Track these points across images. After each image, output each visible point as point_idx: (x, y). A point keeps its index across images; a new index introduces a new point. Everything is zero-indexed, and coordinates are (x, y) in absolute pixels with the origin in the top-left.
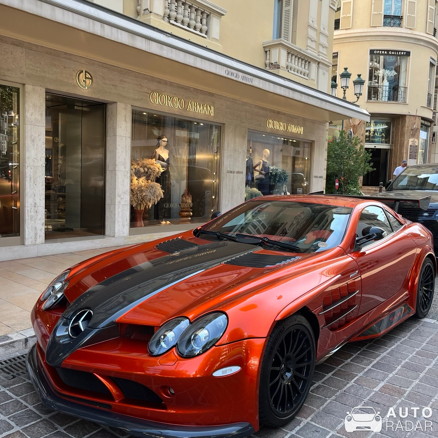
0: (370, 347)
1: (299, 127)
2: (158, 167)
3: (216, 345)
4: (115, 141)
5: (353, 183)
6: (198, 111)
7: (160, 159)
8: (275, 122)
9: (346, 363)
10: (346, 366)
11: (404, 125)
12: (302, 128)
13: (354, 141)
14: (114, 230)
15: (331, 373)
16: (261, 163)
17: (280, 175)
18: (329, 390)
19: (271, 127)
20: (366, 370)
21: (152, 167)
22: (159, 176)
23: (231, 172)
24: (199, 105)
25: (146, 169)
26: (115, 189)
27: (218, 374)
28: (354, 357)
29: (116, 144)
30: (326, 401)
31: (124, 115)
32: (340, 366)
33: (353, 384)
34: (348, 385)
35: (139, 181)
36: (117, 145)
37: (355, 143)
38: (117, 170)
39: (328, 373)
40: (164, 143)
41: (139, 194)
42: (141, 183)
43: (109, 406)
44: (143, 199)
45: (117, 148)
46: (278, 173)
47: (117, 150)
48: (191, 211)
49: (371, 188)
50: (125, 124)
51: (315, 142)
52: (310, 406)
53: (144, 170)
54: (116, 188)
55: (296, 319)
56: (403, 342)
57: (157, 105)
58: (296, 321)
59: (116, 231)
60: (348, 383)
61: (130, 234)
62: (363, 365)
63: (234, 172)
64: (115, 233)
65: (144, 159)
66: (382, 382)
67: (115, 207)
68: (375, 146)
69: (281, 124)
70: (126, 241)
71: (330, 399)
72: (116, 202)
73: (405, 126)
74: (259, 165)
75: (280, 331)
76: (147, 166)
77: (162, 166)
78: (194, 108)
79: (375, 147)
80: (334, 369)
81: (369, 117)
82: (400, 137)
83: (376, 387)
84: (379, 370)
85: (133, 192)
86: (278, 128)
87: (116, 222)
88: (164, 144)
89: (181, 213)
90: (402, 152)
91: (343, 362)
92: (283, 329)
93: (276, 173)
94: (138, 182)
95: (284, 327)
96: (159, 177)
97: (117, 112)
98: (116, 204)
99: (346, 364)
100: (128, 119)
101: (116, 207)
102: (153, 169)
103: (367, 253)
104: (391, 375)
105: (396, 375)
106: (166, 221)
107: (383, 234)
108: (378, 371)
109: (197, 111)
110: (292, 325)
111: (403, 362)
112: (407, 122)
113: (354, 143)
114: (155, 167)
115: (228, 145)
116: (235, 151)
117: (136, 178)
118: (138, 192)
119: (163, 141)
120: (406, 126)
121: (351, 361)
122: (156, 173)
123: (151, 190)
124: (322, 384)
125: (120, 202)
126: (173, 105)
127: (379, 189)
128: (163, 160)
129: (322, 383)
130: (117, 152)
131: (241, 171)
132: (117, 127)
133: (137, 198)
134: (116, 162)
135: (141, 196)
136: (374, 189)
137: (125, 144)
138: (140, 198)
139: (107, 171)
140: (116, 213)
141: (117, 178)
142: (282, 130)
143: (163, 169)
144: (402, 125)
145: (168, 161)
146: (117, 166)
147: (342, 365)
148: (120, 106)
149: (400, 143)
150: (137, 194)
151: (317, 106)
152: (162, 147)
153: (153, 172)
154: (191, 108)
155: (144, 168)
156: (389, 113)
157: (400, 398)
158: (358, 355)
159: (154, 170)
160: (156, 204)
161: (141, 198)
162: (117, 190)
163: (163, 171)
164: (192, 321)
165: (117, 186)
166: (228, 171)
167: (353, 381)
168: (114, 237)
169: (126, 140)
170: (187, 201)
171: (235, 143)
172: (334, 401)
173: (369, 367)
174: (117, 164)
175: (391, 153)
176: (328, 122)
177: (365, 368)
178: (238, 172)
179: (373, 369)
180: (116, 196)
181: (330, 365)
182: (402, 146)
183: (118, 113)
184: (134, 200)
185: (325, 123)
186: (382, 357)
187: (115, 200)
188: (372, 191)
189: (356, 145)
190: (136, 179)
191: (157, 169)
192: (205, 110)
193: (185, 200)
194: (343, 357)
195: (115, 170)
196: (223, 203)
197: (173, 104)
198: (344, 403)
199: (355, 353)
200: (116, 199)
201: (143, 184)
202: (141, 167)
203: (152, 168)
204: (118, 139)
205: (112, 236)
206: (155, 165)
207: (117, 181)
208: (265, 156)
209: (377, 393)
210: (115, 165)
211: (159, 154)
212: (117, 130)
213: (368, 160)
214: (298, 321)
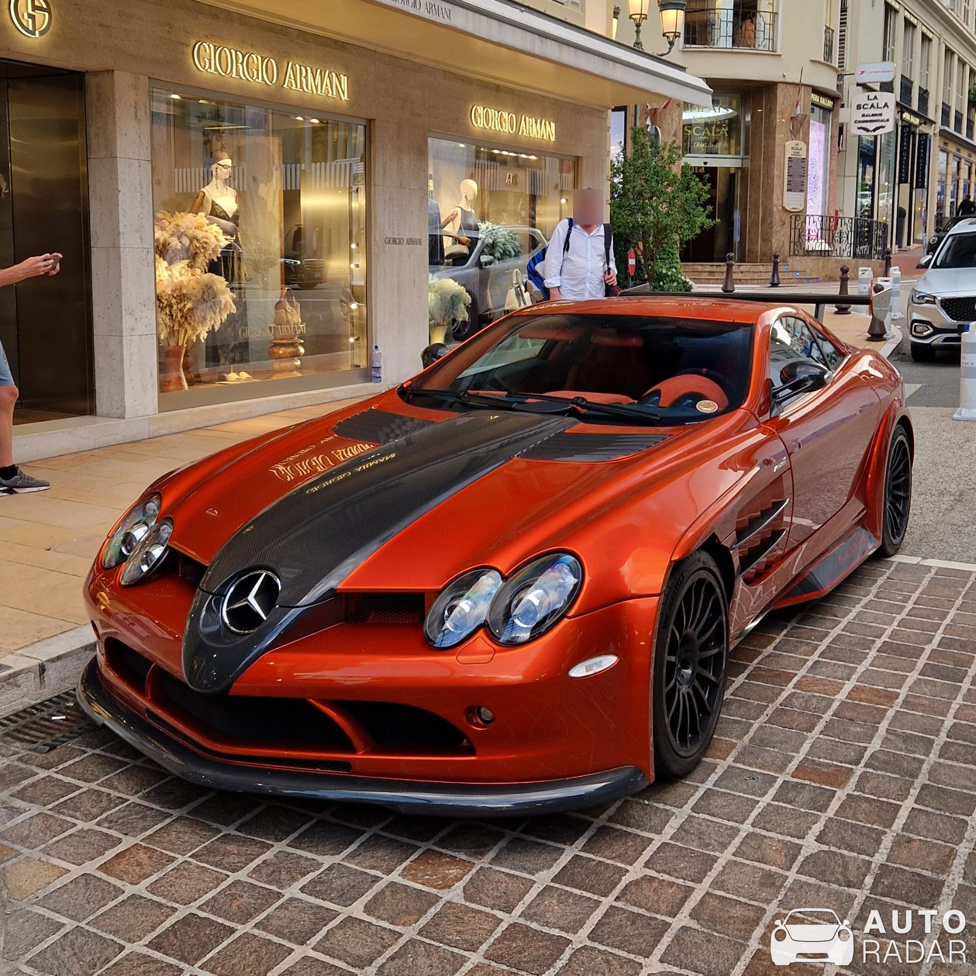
0: (804, 620)
1: (545, 124)
2: (215, 234)
3: (570, 614)
4: (112, 172)
5: (665, 256)
6: (310, 88)
7: (216, 212)
8: (491, 112)
9: (767, 654)
10: (768, 660)
11: (773, 108)
12: (553, 125)
13: (666, 154)
14: (123, 400)
15: (743, 674)
16: (457, 215)
17: (504, 244)
18: (750, 707)
19: (482, 126)
20: (809, 664)
21: (200, 234)
22: (218, 258)
23: (394, 241)
24: (312, 72)
25: (186, 241)
26: (119, 295)
27: (579, 671)
28: (777, 641)
29: (116, 179)
30: (751, 725)
31: (133, 102)
32: (756, 661)
33: (794, 690)
34: (784, 695)
35: (171, 270)
36: (119, 182)
37: (669, 157)
38: (122, 245)
39: (736, 676)
40: (225, 171)
41: (175, 307)
42: (179, 277)
43: (345, 765)
44: (186, 319)
45: (120, 188)
46: (498, 240)
47: (120, 194)
48: (301, 344)
49: (700, 268)
50: (137, 128)
51: (584, 158)
52: (723, 738)
53: (180, 242)
54: (121, 294)
55: (699, 558)
56: (866, 604)
57: (211, 75)
58: (699, 561)
59: (128, 402)
60: (783, 690)
61: (163, 407)
62: (800, 654)
63: (400, 241)
64: (124, 407)
65: (177, 213)
66: (847, 682)
67: (121, 343)
68: (706, 160)
69: (505, 115)
70: (155, 428)
71: (757, 721)
72: (124, 328)
73: (776, 109)
74: (453, 220)
75: (678, 583)
76: (188, 233)
77: (225, 232)
78: (301, 80)
79: (705, 163)
80: (746, 667)
81: (710, 96)
82: (765, 138)
83: (839, 692)
84: (835, 662)
85: (160, 302)
86: (498, 127)
87: (126, 379)
88: (224, 173)
89: (275, 350)
90: (771, 175)
91: (760, 653)
92: (681, 579)
93: (495, 240)
94: (170, 276)
95: (682, 575)
96: (216, 260)
97: (113, 94)
98: (124, 334)
99: (768, 657)
100: (143, 113)
101: (125, 341)
102: (205, 240)
103: (792, 419)
104: (861, 669)
105: (871, 668)
106: (238, 372)
107: (826, 376)
108: (835, 664)
109: (307, 89)
110: (695, 570)
111: (879, 643)
112: (778, 100)
113: (666, 157)
114: (208, 235)
115: (385, 173)
116: (401, 188)
117: (165, 263)
118: (174, 301)
119: (223, 166)
120: (778, 109)
121: (775, 649)
122: (210, 251)
123: (207, 294)
124: (732, 697)
125: (133, 329)
126: (251, 75)
127: (725, 269)
128: (225, 217)
129: (732, 695)
130: (120, 200)
131: (418, 237)
132: (118, 133)
133: (171, 315)
134: (118, 227)
135: (181, 310)
136: (709, 269)
137: (138, 179)
138: (179, 315)
139: (94, 250)
140: (125, 357)
141: (122, 268)
142: (506, 130)
143: (226, 239)
144: (768, 107)
145: (235, 218)
146: (121, 236)
147: (760, 658)
148: (122, 81)
149: (764, 154)
150: (171, 306)
151: (596, 72)
152: (219, 181)
153: (204, 248)
154: (293, 82)
155: (179, 238)
156: (736, 77)
157: (892, 707)
158: (785, 638)
159: (206, 243)
160: (217, 328)
161: (181, 317)
162: (123, 297)
163: (227, 243)
164: (506, 574)
165: (124, 287)
166: (387, 240)
167: (791, 685)
168: (122, 417)
169: (141, 168)
170: (290, 317)
171: (401, 168)
172: (767, 725)
173: (815, 657)
174: (121, 230)
175: (744, 178)
176: (609, 108)
177: (808, 660)
178: (411, 241)
179: (824, 660)
180: (124, 312)
181: (734, 661)
182: (769, 159)
183: (117, 97)
184: (163, 321)
185: (603, 112)
186: (834, 636)
187: (121, 323)
188: (705, 274)
189: (671, 162)
190: (164, 267)
191: (213, 240)
192: (327, 85)
193: (284, 315)
194: (755, 643)
195: (116, 247)
196: (379, 322)
197: (250, 71)
198: (788, 726)
199: (779, 634)
200: (124, 320)
201: (184, 278)
202: (172, 235)
203: (200, 237)
204: (121, 164)
205: (117, 416)
206: (206, 228)
207: (122, 274)
208: (466, 197)
209: (843, 702)
210: (116, 234)
211: (213, 201)
212: (118, 142)
213: (702, 199)
214: (704, 562)
